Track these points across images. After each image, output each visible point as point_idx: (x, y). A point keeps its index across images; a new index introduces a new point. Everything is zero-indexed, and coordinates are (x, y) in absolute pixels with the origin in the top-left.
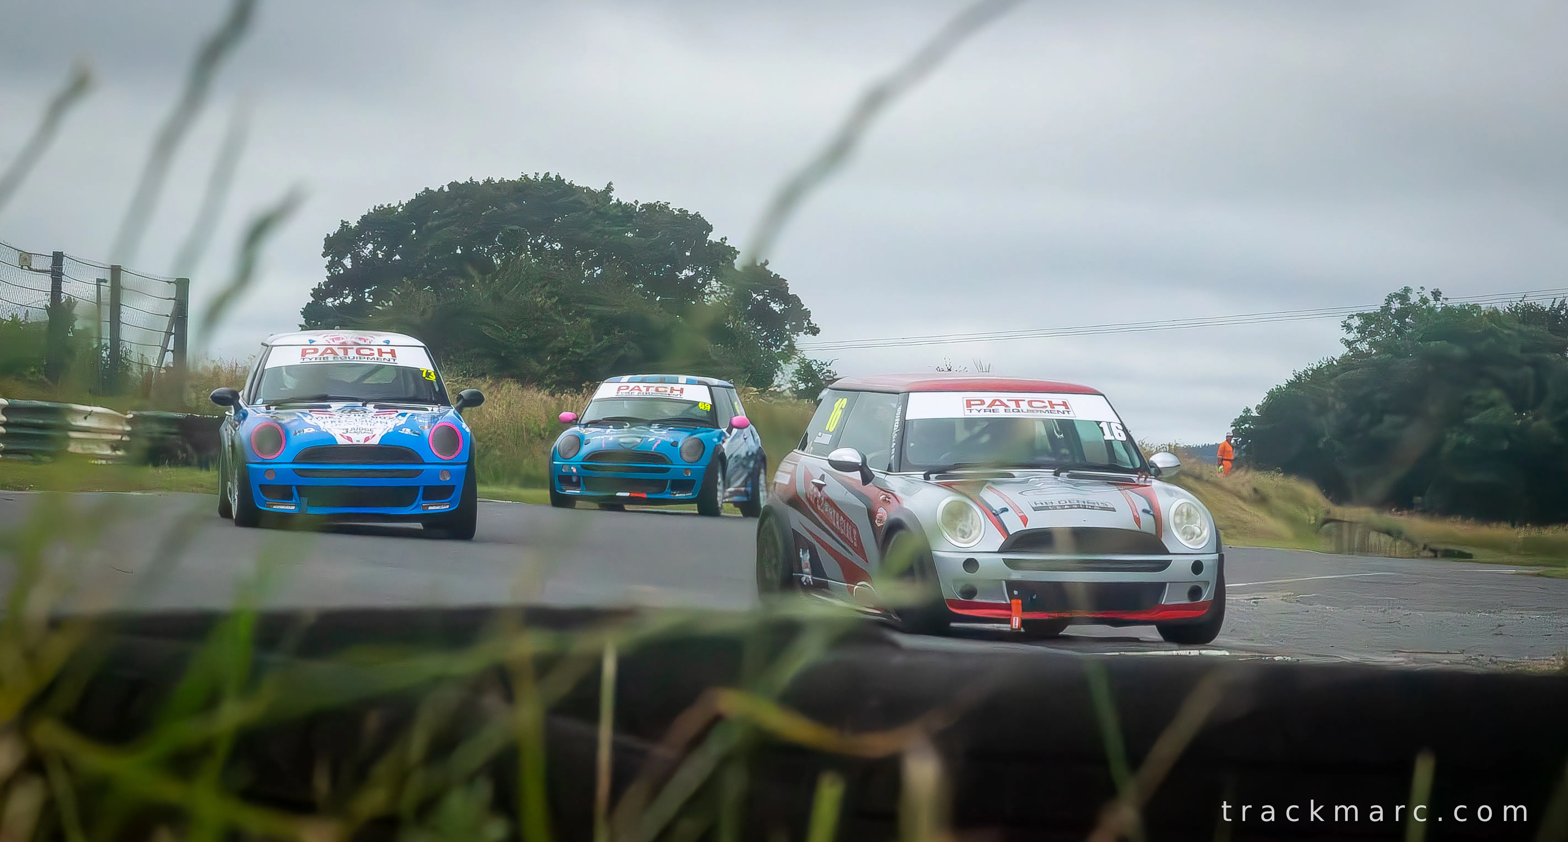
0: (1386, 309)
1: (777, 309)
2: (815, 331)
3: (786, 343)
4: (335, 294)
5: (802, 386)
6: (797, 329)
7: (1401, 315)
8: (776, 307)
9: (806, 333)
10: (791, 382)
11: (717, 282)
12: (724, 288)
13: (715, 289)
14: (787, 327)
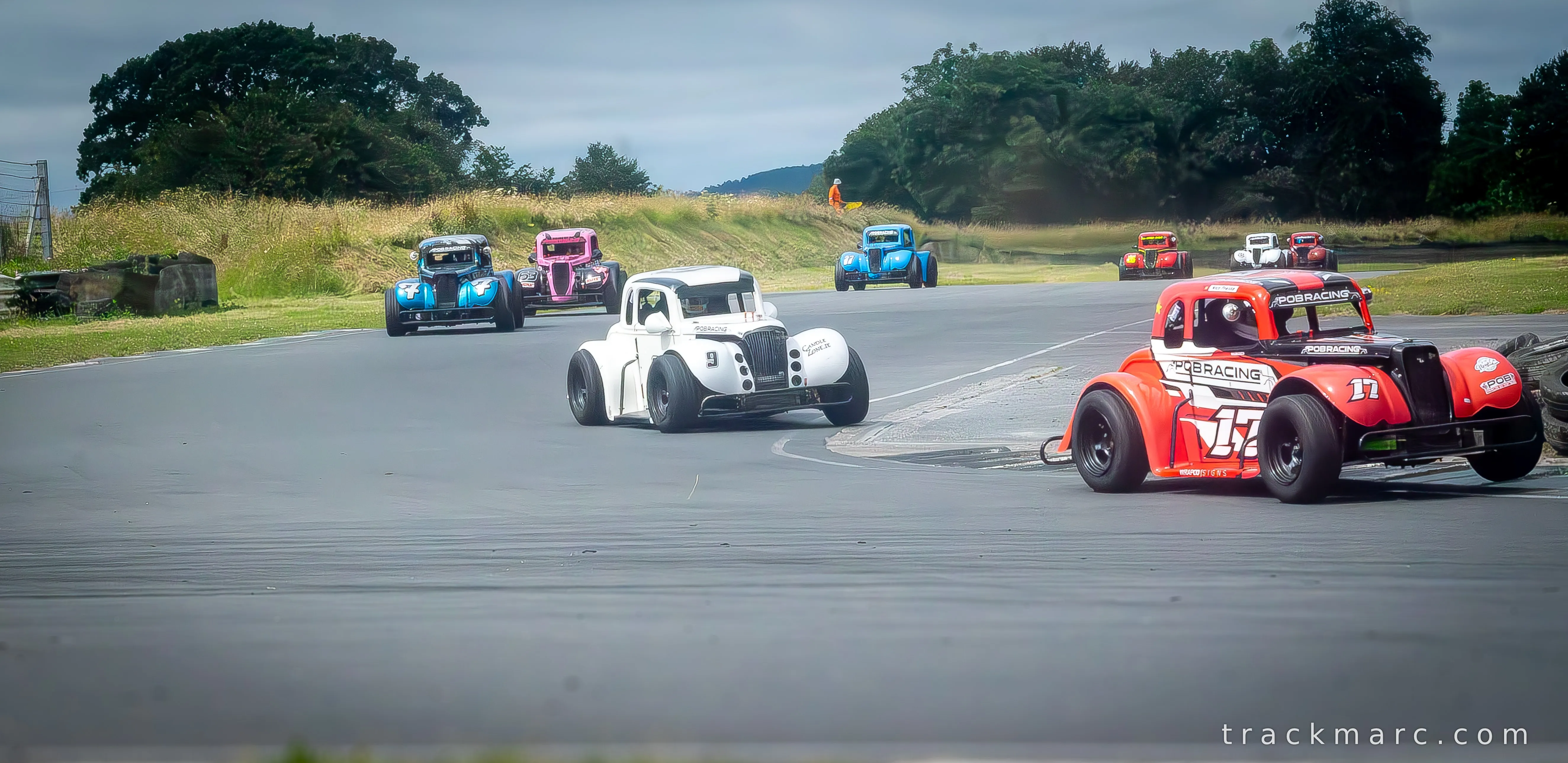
0: (935, 61)
1: (454, 109)
2: (485, 123)
3: (463, 134)
4: (104, 132)
5: (483, 168)
6: (471, 123)
7: (947, 65)
8: (453, 107)
9: (479, 125)
10: (474, 166)
11: (404, 92)
12: (412, 97)
13: (403, 98)
14: (463, 122)
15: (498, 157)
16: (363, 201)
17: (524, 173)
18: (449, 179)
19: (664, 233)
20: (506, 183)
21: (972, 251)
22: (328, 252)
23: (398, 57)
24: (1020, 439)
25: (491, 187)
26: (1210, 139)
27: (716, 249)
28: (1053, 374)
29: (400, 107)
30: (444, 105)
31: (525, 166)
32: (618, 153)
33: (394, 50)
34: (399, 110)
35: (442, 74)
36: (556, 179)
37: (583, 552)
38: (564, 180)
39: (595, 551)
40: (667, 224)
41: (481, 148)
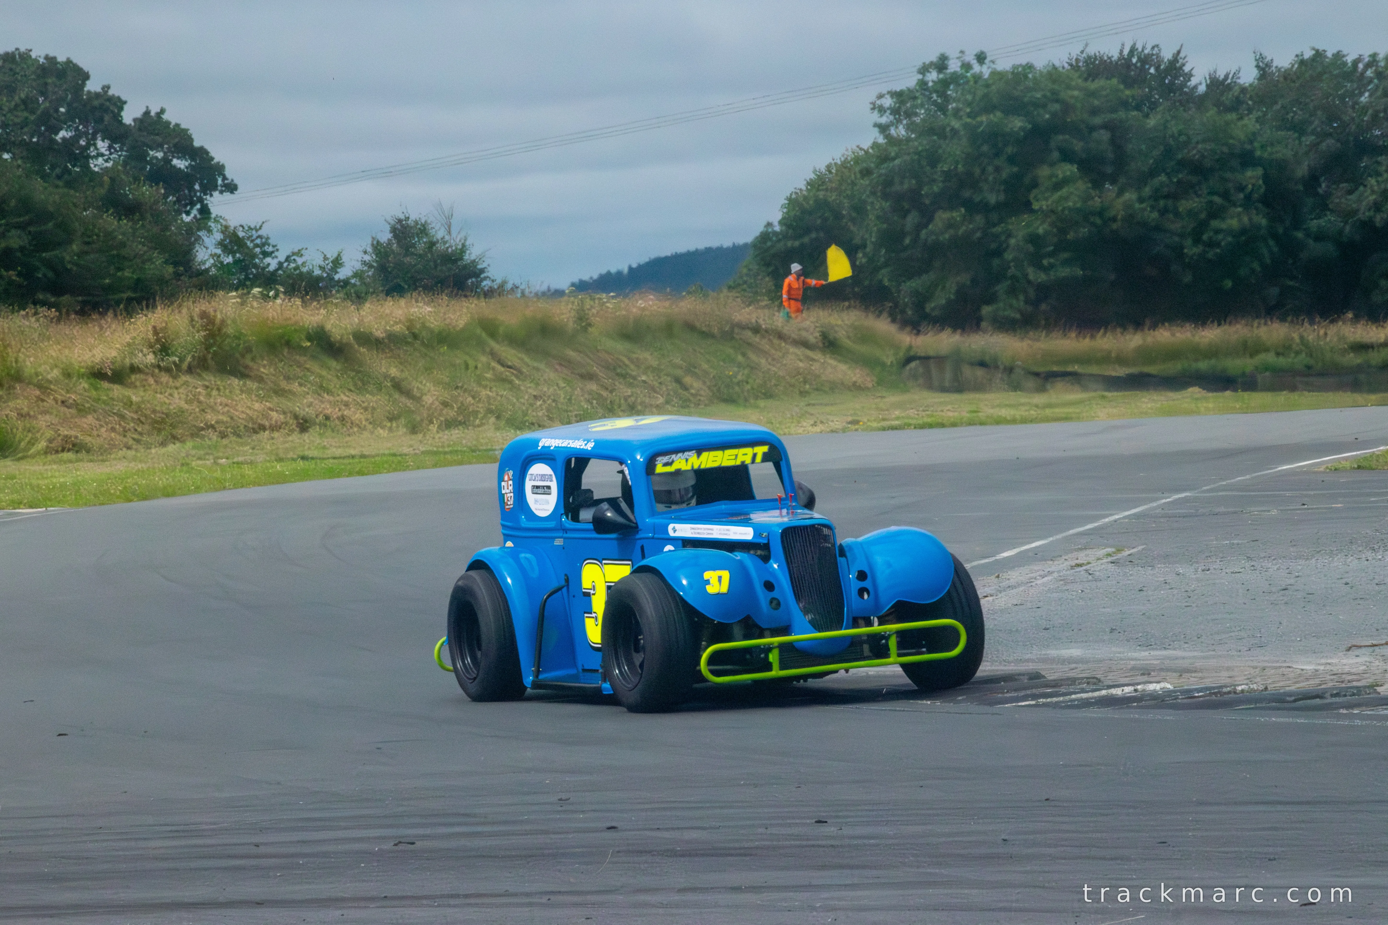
0: (922, 82)
1: (182, 167)
2: (231, 188)
3: (198, 206)
5: (229, 259)
6: (209, 187)
7: (941, 87)
8: (180, 164)
9: (221, 192)
10: (215, 255)
11: (103, 140)
12: (115, 149)
13: (103, 150)
14: (197, 187)
15: (252, 241)
16: (43, 310)
17: (293, 265)
18: (177, 275)
19: (511, 354)
20: (267, 281)
21: (981, 374)
23: (92, 86)
24: (1063, 661)
25: (243, 285)
26: (1350, 192)
27: (590, 377)
28: (1110, 559)
29: (97, 165)
30: (167, 161)
31: (294, 254)
32: (439, 233)
33: (86, 76)
34: (96, 169)
35: (162, 111)
36: (343, 274)
37: (396, 845)
38: (356, 275)
39: (413, 843)
40: (513, 340)
41: (226, 228)
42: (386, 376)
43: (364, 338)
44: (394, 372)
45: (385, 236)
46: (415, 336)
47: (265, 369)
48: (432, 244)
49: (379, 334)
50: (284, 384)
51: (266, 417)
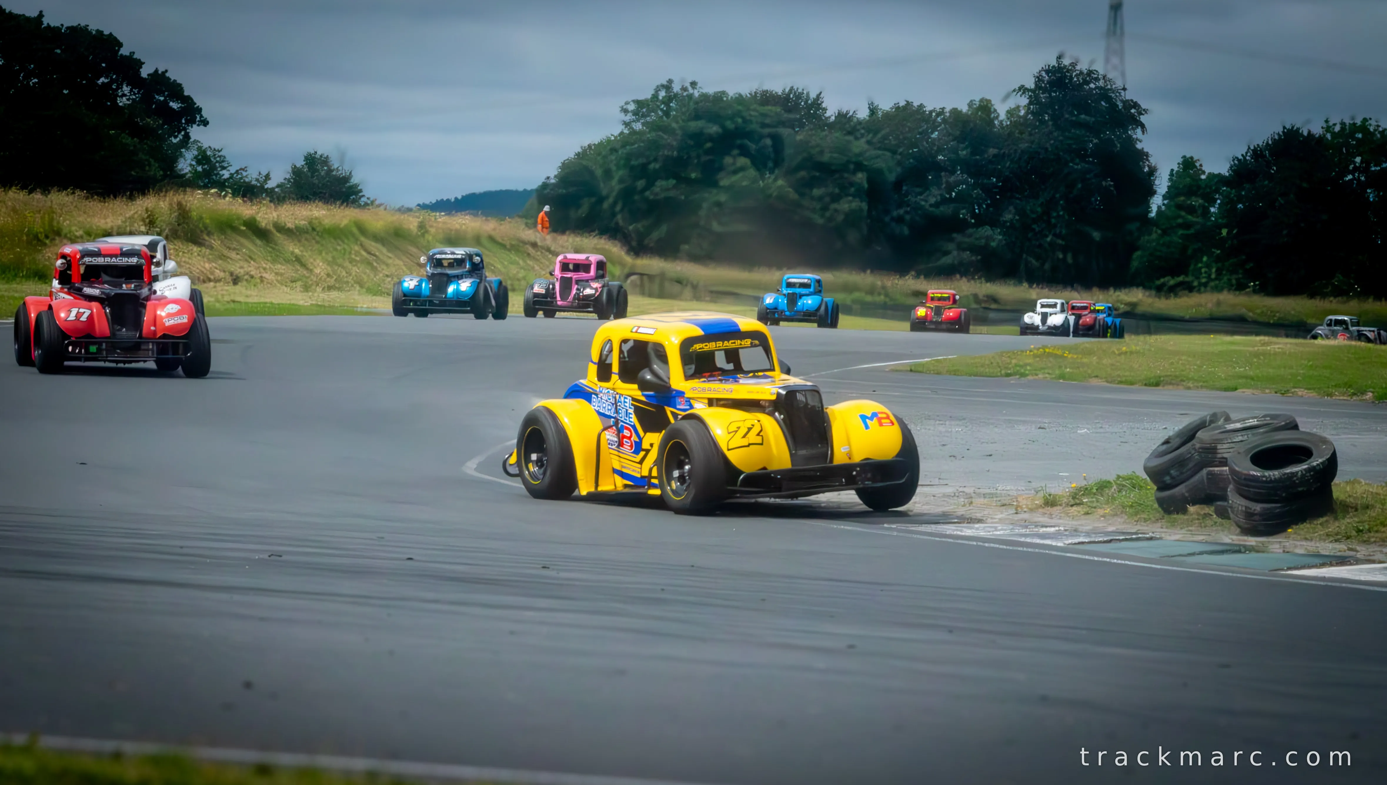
0: (655, 96)
1: (176, 108)
2: (205, 123)
3: (183, 133)
5: (199, 169)
6: (191, 122)
7: (668, 100)
8: (174, 105)
9: (198, 125)
10: (191, 165)
11: (127, 86)
12: (134, 92)
13: (126, 92)
14: (183, 121)
15: (215, 158)
16: (78, 192)
17: (240, 176)
18: (165, 176)
19: (373, 246)
20: (221, 185)
21: (676, 288)
22: (39, 240)
23: (124, 51)
25: (206, 187)
26: (921, 194)
29: (122, 102)
30: (166, 103)
31: (241, 169)
32: (335, 164)
33: (120, 45)
34: (121, 104)
35: (166, 71)
36: (270, 184)
37: (269, 556)
38: (278, 186)
39: (281, 556)
40: (376, 238)
41: (199, 148)
42: (292, 253)
43: (281, 229)
44: (297, 251)
45: (300, 163)
46: (314, 229)
47: (215, 242)
48: (330, 171)
49: (289, 225)
50: (225, 252)
51: (212, 273)
